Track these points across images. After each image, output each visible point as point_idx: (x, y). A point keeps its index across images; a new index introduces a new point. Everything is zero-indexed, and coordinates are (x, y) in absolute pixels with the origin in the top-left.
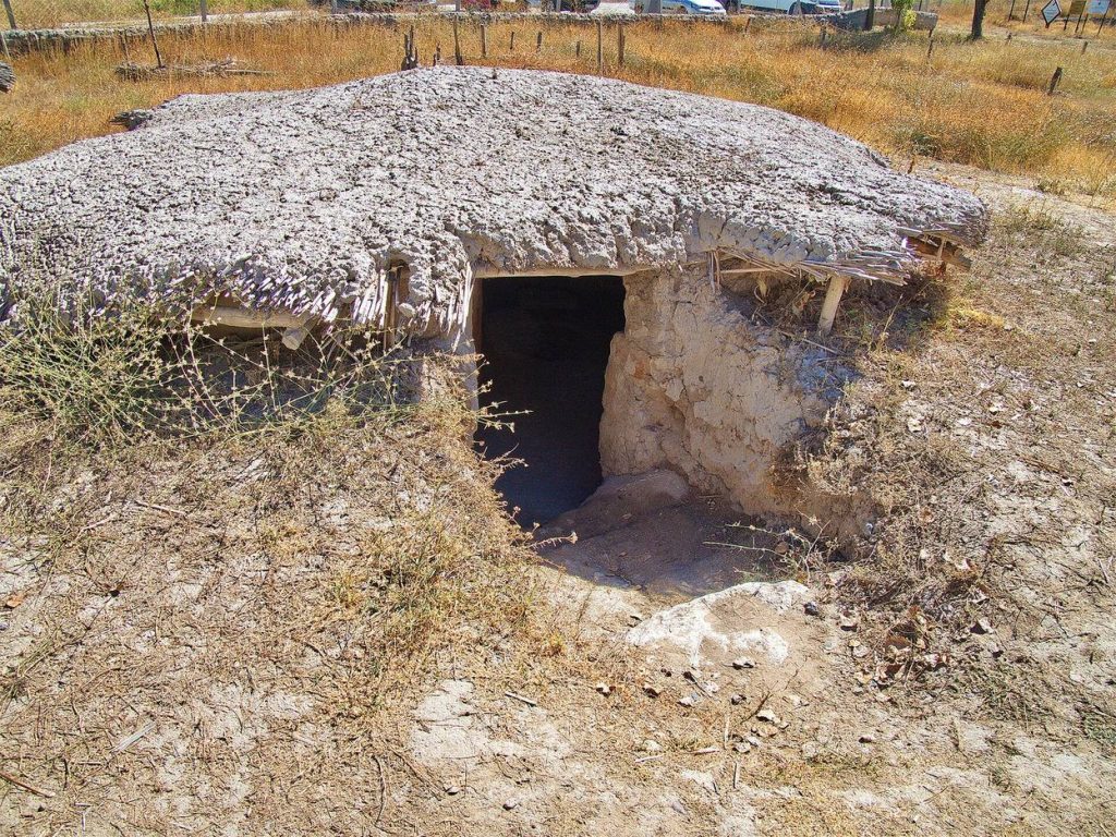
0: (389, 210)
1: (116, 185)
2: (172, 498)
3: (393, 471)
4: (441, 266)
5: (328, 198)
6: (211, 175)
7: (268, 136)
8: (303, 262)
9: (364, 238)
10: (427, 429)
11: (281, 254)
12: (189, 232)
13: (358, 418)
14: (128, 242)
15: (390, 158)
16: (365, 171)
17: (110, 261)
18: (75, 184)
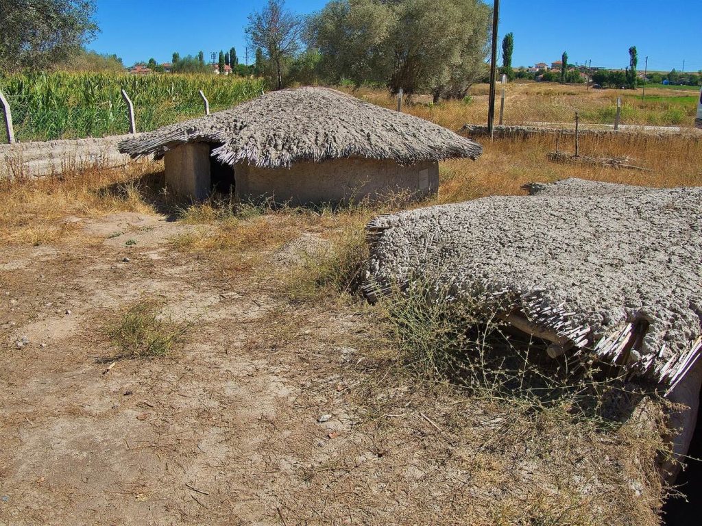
0: (654, 284)
1: (495, 227)
2: (440, 419)
3: (579, 460)
4: (673, 333)
5: (616, 266)
6: (550, 233)
7: (599, 216)
8: (577, 303)
9: (626, 298)
10: (619, 443)
11: (564, 294)
12: (520, 265)
13: (575, 416)
14: (484, 262)
15: (674, 248)
16: (653, 253)
17: (470, 270)
18: (473, 221)
